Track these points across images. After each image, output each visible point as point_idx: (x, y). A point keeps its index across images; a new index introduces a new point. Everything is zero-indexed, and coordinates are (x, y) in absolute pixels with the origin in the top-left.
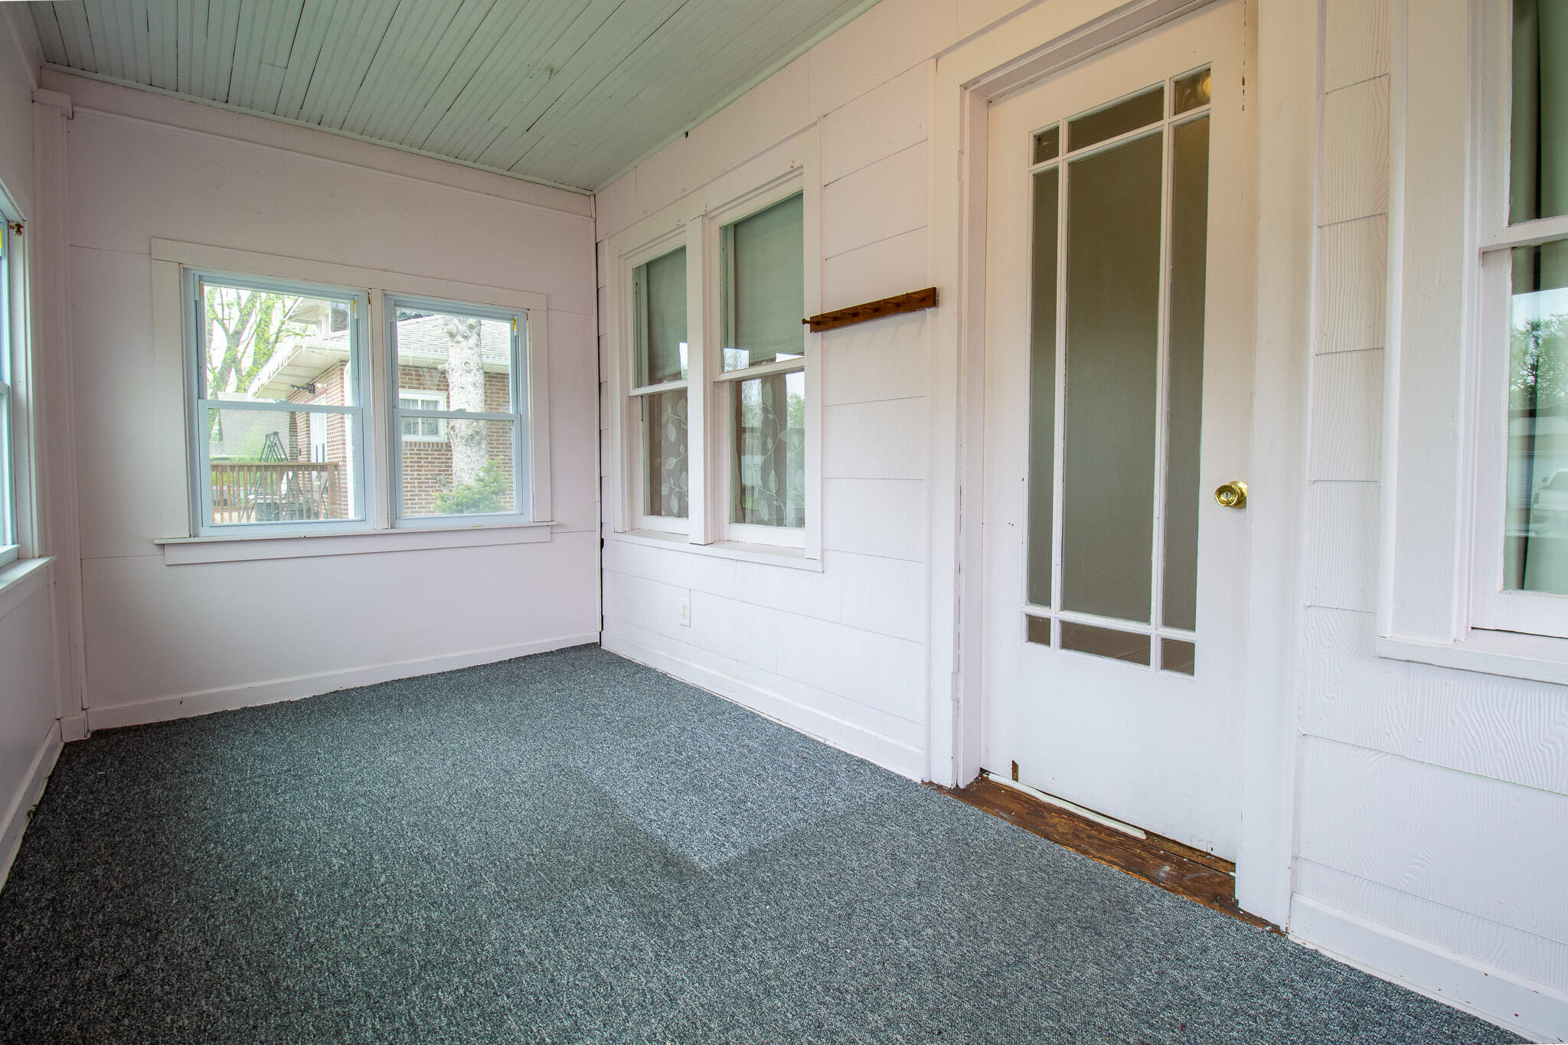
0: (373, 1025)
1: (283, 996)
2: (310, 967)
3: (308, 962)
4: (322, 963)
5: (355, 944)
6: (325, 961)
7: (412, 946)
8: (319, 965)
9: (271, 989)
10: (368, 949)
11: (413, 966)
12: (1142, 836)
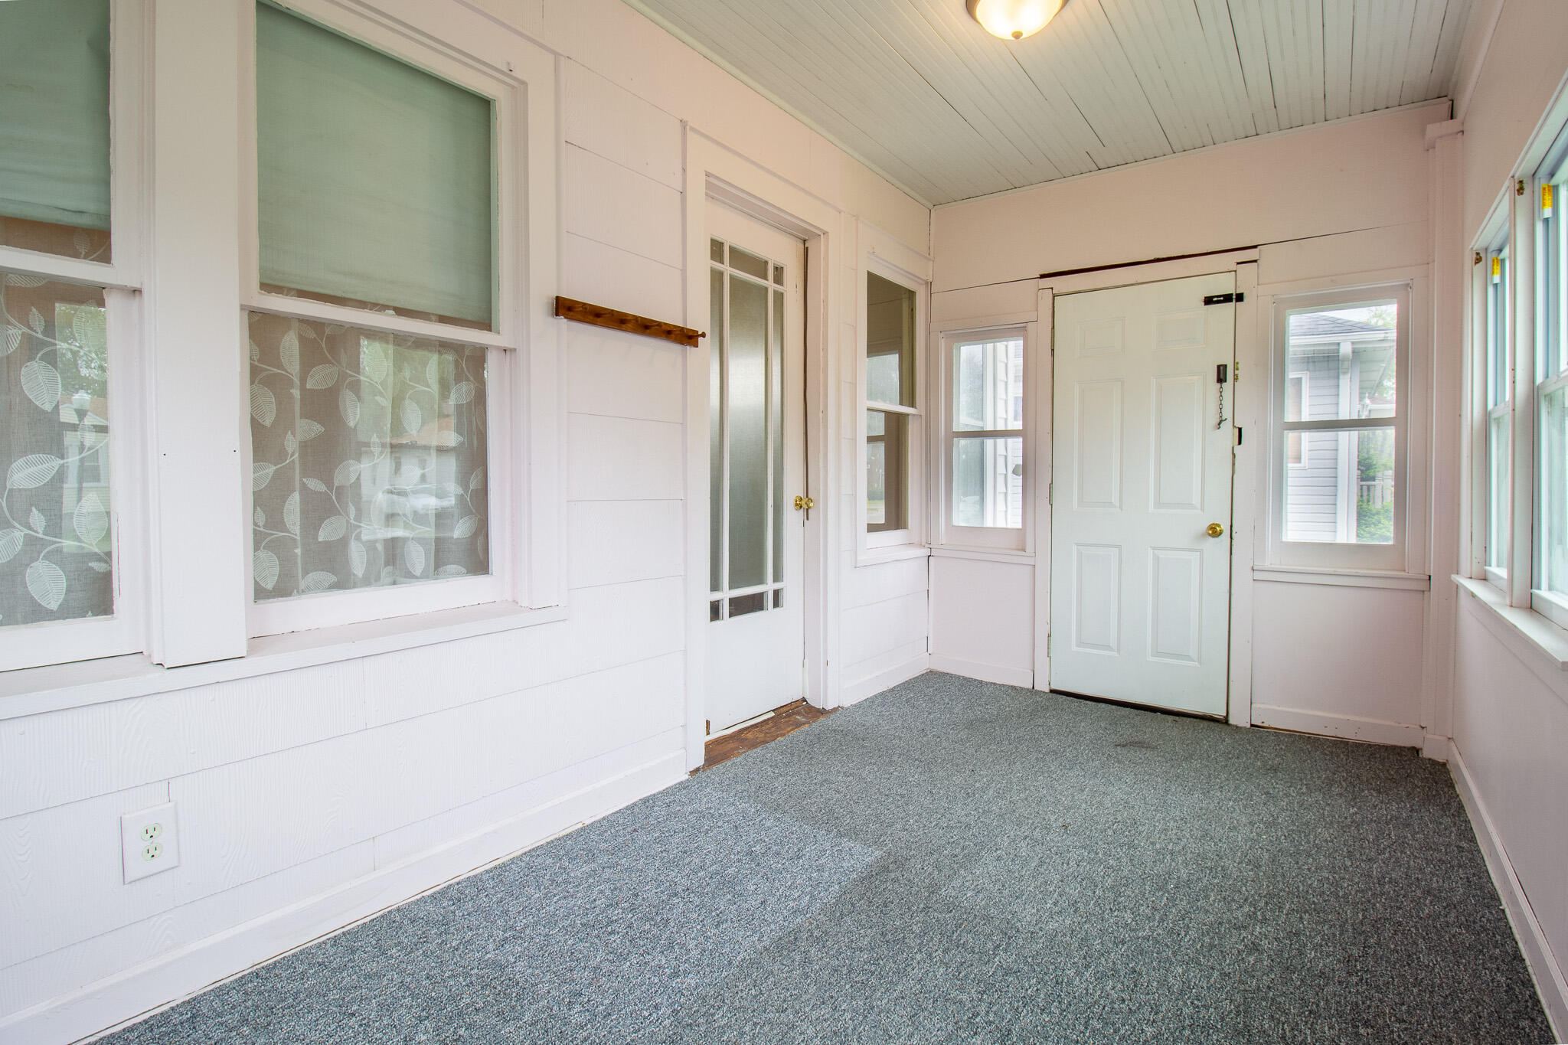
0: (1185, 935)
1: (1238, 997)
2: (1204, 1006)
3: (1203, 1012)
4: (1192, 1003)
5: (1154, 999)
6: (1188, 1002)
7: (1114, 963)
8: (1196, 1002)
9: (1244, 1010)
10: (1148, 986)
11: (1129, 948)
12: (772, 714)
